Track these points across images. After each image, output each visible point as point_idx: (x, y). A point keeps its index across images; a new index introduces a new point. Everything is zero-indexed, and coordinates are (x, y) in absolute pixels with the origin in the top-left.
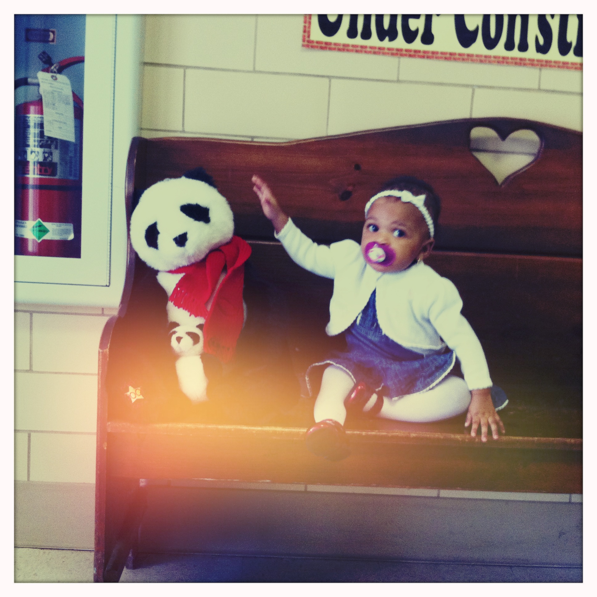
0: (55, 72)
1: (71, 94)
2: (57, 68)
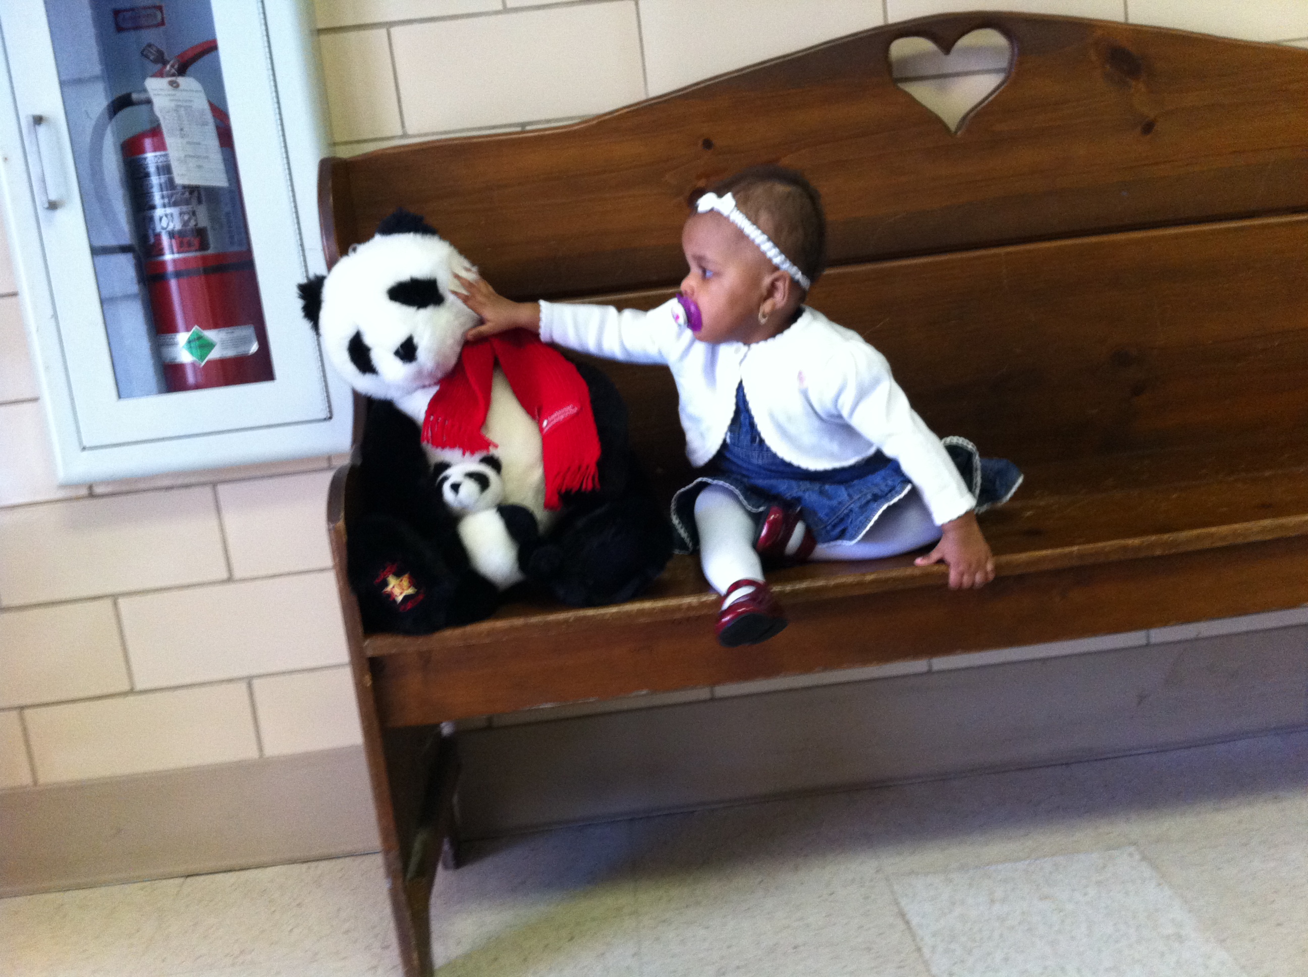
0: (173, 75)
1: (206, 107)
2: (176, 66)
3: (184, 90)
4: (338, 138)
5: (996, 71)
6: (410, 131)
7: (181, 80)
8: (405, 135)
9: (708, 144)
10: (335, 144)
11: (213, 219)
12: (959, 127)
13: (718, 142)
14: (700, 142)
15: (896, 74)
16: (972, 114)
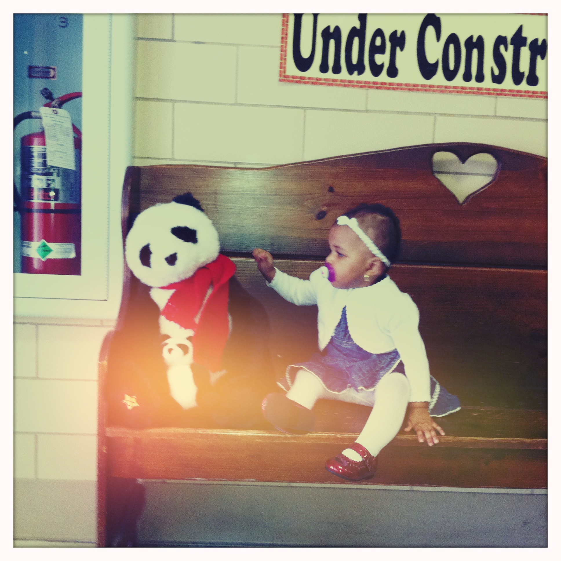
0: (55, 107)
1: (70, 127)
2: (58, 103)
3: (59, 116)
4: (137, 154)
5: (489, 175)
6: (176, 158)
7: (59, 110)
8: (173, 159)
9: (331, 189)
10: (135, 157)
11: (64, 185)
12: (464, 202)
13: (337, 189)
14: (327, 189)
15: (435, 169)
16: (472, 196)
